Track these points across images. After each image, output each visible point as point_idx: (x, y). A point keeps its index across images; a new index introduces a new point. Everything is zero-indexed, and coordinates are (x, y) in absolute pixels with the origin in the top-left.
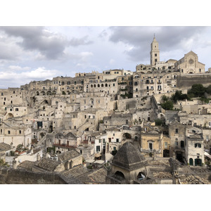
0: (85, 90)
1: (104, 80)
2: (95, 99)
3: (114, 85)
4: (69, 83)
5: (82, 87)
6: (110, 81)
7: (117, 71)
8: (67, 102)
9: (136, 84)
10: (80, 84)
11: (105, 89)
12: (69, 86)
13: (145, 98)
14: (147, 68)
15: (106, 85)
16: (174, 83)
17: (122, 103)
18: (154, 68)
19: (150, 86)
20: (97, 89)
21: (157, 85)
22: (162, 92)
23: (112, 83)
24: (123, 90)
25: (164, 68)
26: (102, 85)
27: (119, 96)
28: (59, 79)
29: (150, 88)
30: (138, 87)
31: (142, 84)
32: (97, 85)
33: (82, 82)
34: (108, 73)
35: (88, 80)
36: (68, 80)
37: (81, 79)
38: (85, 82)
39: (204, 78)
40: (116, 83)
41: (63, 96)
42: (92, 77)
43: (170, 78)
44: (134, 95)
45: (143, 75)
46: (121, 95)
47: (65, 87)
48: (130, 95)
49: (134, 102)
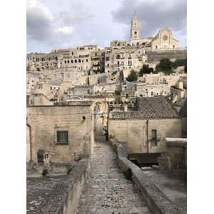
0: (59, 66)
1: (78, 55)
2: (65, 73)
3: (87, 60)
4: (43, 59)
5: (56, 64)
6: (83, 56)
7: (90, 47)
8: (40, 78)
9: (108, 59)
10: (55, 61)
11: (78, 65)
12: (44, 62)
13: (115, 73)
14: (121, 44)
15: (80, 61)
16: (145, 58)
17: (94, 78)
18: (129, 45)
19: (120, 61)
20: (70, 65)
21: (128, 60)
22: (132, 67)
23: (85, 59)
24: (95, 66)
25: (138, 44)
26: (76, 61)
27: (91, 72)
28: (33, 56)
29: (120, 63)
30: (109, 62)
31: (113, 59)
32: (70, 60)
33: (57, 58)
34: (82, 49)
35: (62, 56)
36: (42, 56)
37: (55, 55)
38: (59, 58)
39: (173, 53)
40: (89, 58)
41: (37, 72)
42: (66, 53)
43: (141, 54)
44: (106, 70)
45: (116, 51)
46: (94, 71)
47: (39, 63)
48: (102, 71)
49: (105, 77)
